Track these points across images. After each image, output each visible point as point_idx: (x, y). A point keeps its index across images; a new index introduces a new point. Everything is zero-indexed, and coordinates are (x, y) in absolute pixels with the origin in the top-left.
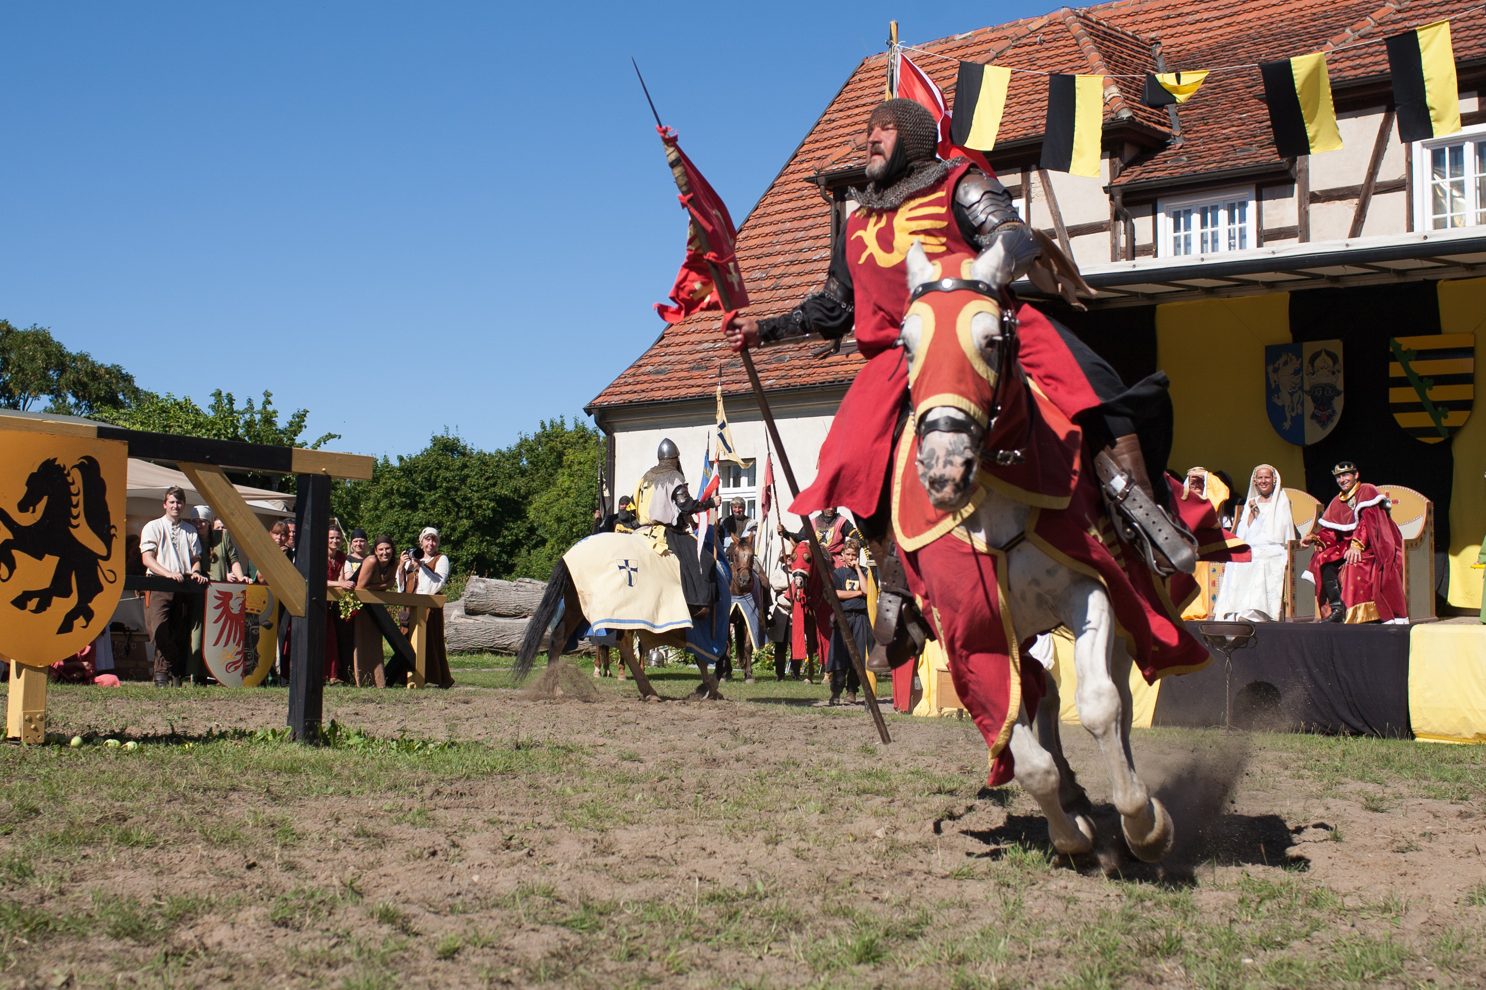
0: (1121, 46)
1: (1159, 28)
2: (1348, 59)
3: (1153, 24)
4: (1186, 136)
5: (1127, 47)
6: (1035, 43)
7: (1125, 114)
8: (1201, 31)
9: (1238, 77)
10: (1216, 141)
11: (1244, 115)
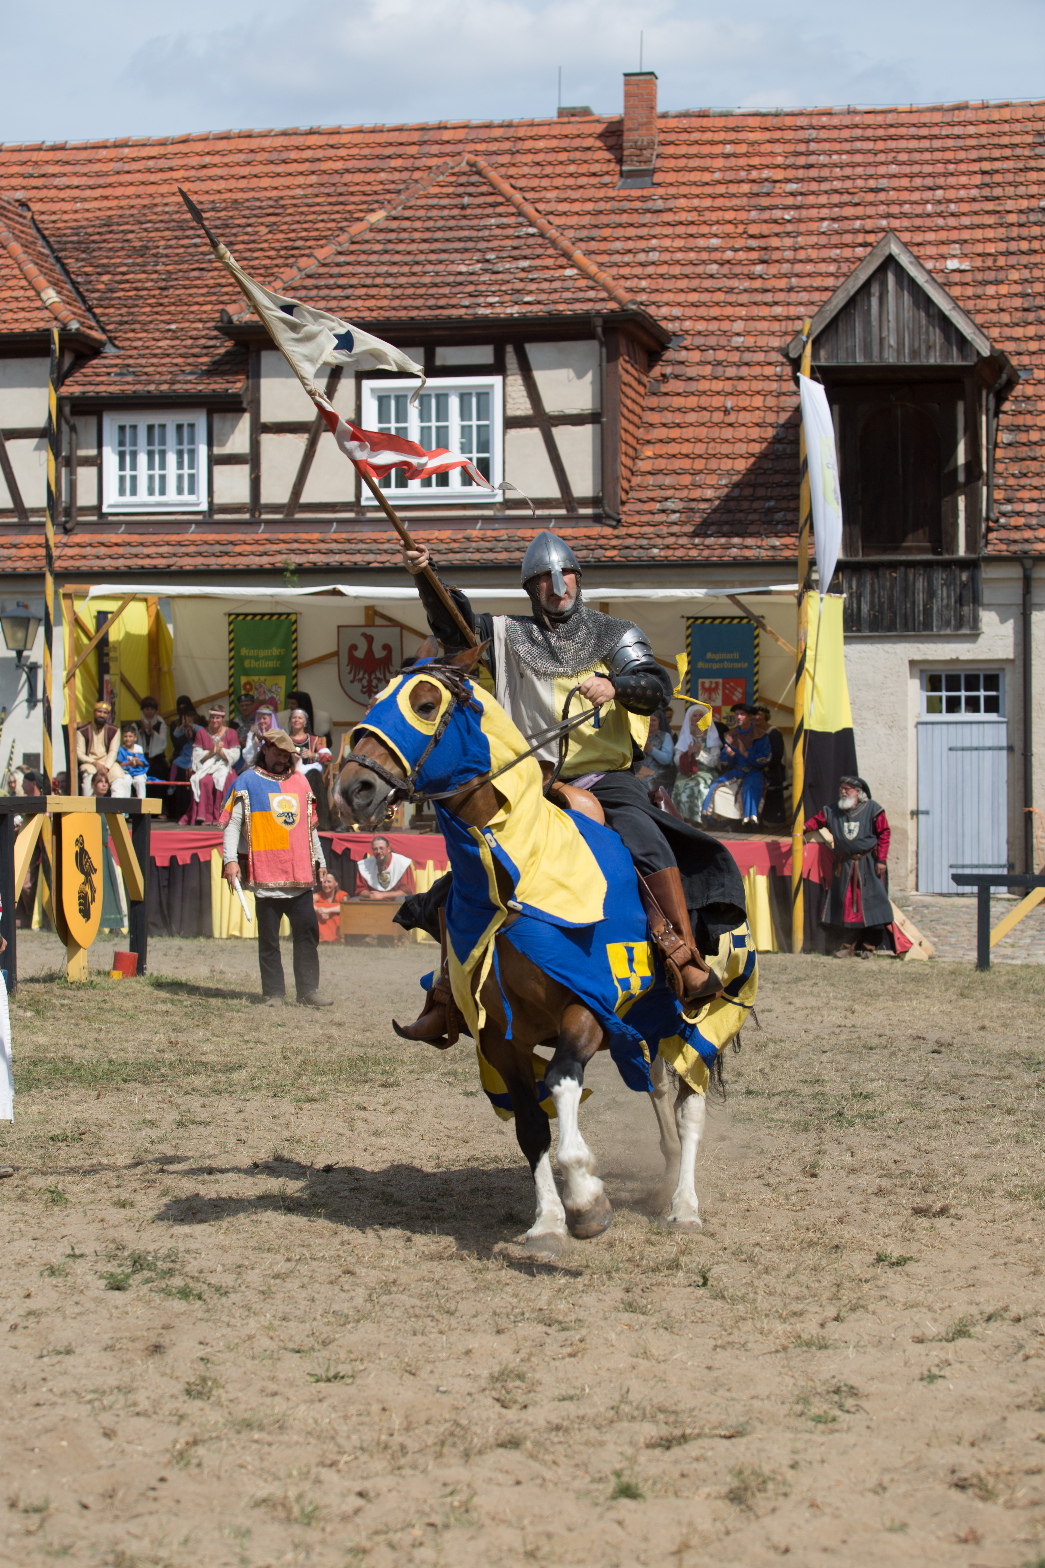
1: (24, 187)
3: (14, 182)
4: (116, 342)
7: (74, 324)
8: (74, 199)
9: (144, 272)
10: (155, 356)
11: (173, 327)
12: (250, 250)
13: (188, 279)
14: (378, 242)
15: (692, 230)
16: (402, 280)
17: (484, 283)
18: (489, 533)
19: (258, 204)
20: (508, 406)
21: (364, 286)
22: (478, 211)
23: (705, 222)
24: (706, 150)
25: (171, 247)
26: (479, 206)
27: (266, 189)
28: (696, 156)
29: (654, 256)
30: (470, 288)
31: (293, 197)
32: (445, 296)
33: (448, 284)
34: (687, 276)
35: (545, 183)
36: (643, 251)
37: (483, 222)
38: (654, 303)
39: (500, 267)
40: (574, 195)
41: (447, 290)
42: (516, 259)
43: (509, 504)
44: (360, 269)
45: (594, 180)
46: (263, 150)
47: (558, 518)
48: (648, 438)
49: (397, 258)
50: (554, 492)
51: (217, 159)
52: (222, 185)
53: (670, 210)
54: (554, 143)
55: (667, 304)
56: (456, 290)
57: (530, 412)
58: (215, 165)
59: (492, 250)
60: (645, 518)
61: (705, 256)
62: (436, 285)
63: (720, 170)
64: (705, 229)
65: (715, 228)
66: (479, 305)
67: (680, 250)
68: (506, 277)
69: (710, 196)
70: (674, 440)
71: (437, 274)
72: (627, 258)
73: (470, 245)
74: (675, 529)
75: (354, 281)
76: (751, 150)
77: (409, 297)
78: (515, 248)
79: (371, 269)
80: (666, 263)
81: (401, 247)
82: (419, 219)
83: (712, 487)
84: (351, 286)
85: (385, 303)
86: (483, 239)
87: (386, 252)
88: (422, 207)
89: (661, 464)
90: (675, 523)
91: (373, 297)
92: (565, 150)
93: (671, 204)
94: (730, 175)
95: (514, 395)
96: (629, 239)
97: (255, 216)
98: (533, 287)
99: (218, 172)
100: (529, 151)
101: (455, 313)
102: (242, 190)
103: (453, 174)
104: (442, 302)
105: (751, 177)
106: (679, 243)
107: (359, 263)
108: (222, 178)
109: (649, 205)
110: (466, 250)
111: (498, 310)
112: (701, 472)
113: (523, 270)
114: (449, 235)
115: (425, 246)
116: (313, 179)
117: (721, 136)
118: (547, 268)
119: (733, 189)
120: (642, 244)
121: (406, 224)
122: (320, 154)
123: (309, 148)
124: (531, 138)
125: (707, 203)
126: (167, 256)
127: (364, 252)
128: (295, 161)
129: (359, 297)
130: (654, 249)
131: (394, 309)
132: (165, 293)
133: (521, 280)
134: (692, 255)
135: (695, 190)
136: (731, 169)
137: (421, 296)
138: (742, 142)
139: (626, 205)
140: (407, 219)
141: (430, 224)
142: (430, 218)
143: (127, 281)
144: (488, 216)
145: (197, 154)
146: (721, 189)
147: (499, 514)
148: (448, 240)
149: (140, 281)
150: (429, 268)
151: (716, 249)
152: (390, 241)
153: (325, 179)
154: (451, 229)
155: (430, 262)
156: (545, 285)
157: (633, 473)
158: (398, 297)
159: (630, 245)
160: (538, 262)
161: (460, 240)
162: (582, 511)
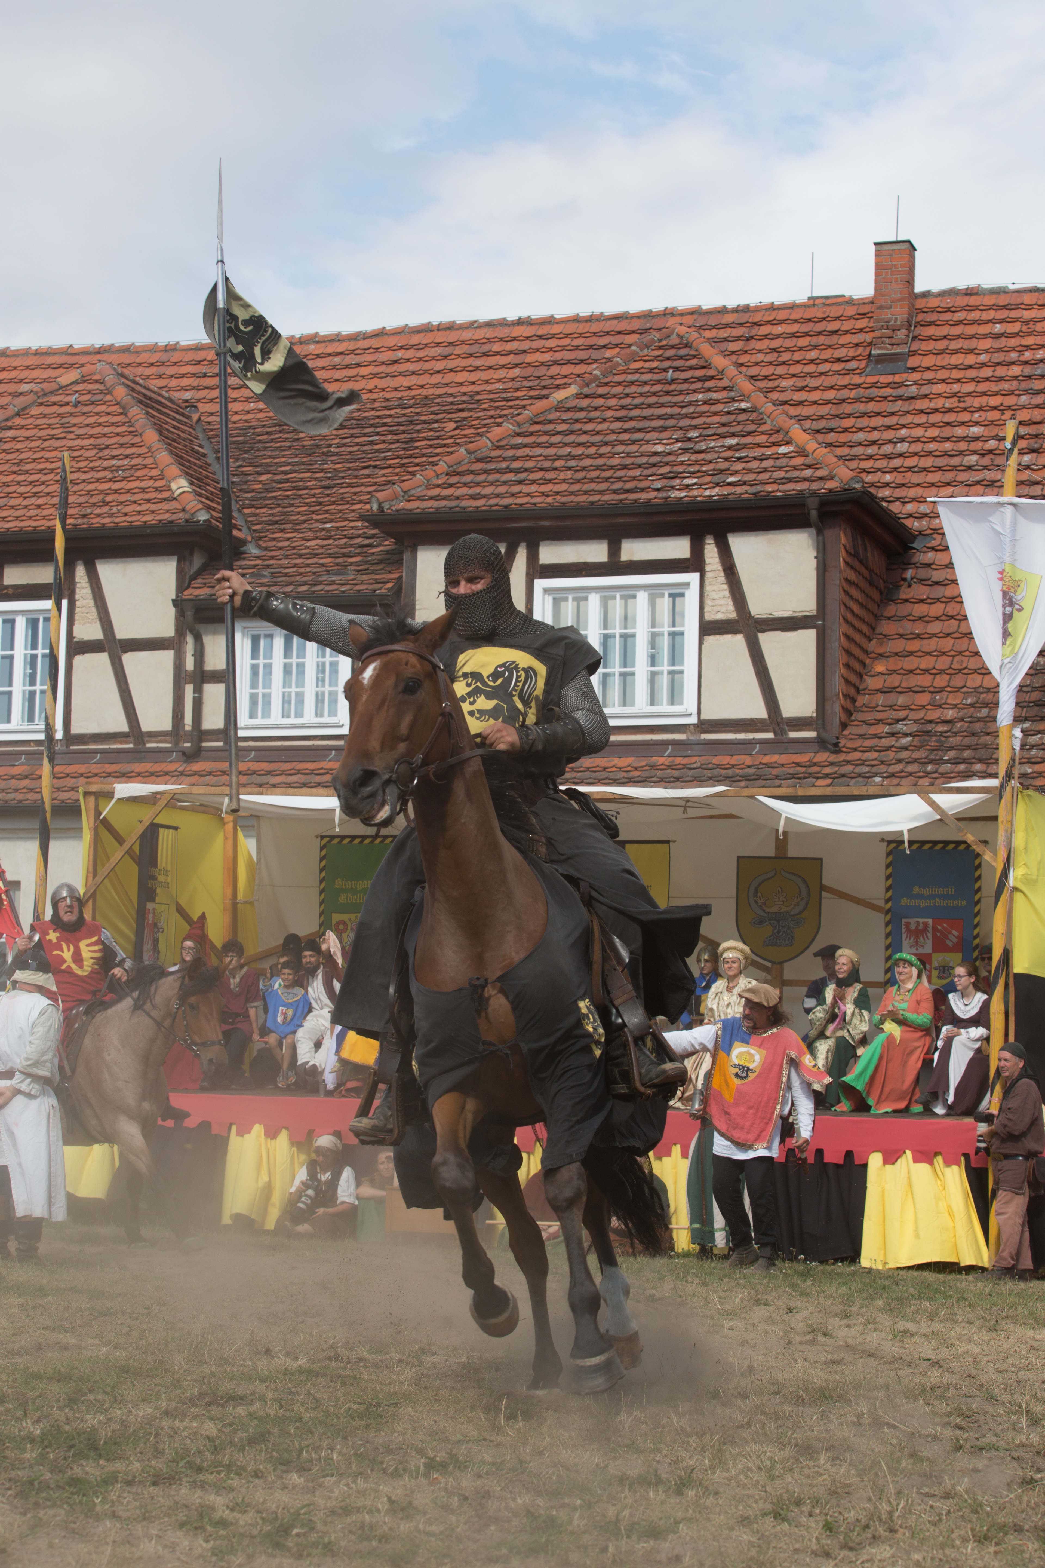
0: (163, 414)
1: (194, 388)
2: (465, 485)
3: (185, 382)
4: (261, 543)
5: (168, 415)
6: (67, 404)
7: (203, 517)
9: (308, 471)
10: (301, 556)
11: (328, 526)
12: (431, 446)
13: (356, 477)
14: (564, 421)
15: (950, 417)
16: (587, 462)
17: (682, 463)
18: (679, 760)
19: (451, 399)
20: (707, 609)
21: (541, 469)
22: (685, 386)
23: (965, 409)
24: (970, 330)
25: (344, 445)
26: (686, 381)
27: (461, 384)
28: (958, 337)
29: (902, 447)
30: (666, 469)
31: (490, 392)
32: (634, 478)
33: (640, 466)
34: (939, 469)
35: (780, 370)
36: (890, 441)
37: (688, 398)
38: (898, 499)
39: (703, 446)
40: (814, 383)
41: (637, 472)
42: (723, 436)
43: (705, 726)
44: (538, 451)
45: (837, 367)
46: (463, 342)
47: (763, 742)
48: (881, 651)
49: (583, 438)
50: (760, 711)
51: (409, 354)
52: (413, 380)
53: (925, 396)
54: (795, 328)
55: (914, 500)
56: (647, 472)
57: (733, 615)
58: (408, 360)
59: (696, 427)
60: (868, 743)
61: (963, 446)
62: (625, 467)
63: (986, 351)
64: (965, 417)
65: (976, 415)
66: (673, 487)
67: (934, 439)
68: (709, 457)
69: (973, 380)
70: (911, 653)
71: (628, 455)
72: (870, 451)
73: (671, 423)
74: (905, 754)
75: (530, 464)
76: (1024, 329)
77: (592, 480)
78: (723, 425)
79: (552, 451)
80: (916, 454)
81: (589, 427)
82: (614, 396)
83: (955, 706)
84: (526, 470)
85: (563, 487)
86: (685, 416)
87: (572, 432)
88: (619, 383)
89: (895, 680)
90: (905, 748)
91: (550, 481)
92: (806, 334)
93: (925, 390)
94: (998, 357)
95: (714, 595)
96: (875, 429)
97: (444, 412)
98: (739, 466)
99: (411, 367)
100: (765, 337)
101: (644, 496)
102: (435, 386)
103: (660, 348)
104: (630, 485)
105: (1022, 358)
106: (933, 432)
107: (538, 445)
108: (413, 373)
109: (900, 391)
110: (665, 429)
111: (695, 493)
112: (942, 690)
113: (730, 448)
114: (647, 412)
115: (617, 425)
116: (517, 372)
117: (991, 314)
118: (758, 445)
119: (1001, 371)
120: (889, 435)
121: (599, 402)
122: (526, 345)
123: (514, 339)
124: (769, 322)
125: (969, 387)
126: (337, 454)
127: (546, 433)
128: (498, 353)
129: (534, 482)
130: (902, 440)
131: (572, 493)
132: (328, 492)
133: (726, 459)
134: (948, 446)
135: (956, 374)
136: (1000, 350)
137: (606, 480)
138: (1016, 320)
139: (874, 392)
140: (600, 396)
141: (627, 401)
142: (627, 395)
143: (288, 481)
144: (695, 391)
145: (389, 349)
146: (987, 372)
147: (692, 738)
148: (645, 418)
149: (301, 480)
150: (620, 448)
151: (977, 439)
152: (577, 421)
153: (529, 371)
154: (650, 406)
155: (622, 443)
156: (754, 465)
157: (858, 691)
158: (578, 481)
159: (875, 435)
160: (748, 440)
161: (659, 417)
162: (793, 735)
